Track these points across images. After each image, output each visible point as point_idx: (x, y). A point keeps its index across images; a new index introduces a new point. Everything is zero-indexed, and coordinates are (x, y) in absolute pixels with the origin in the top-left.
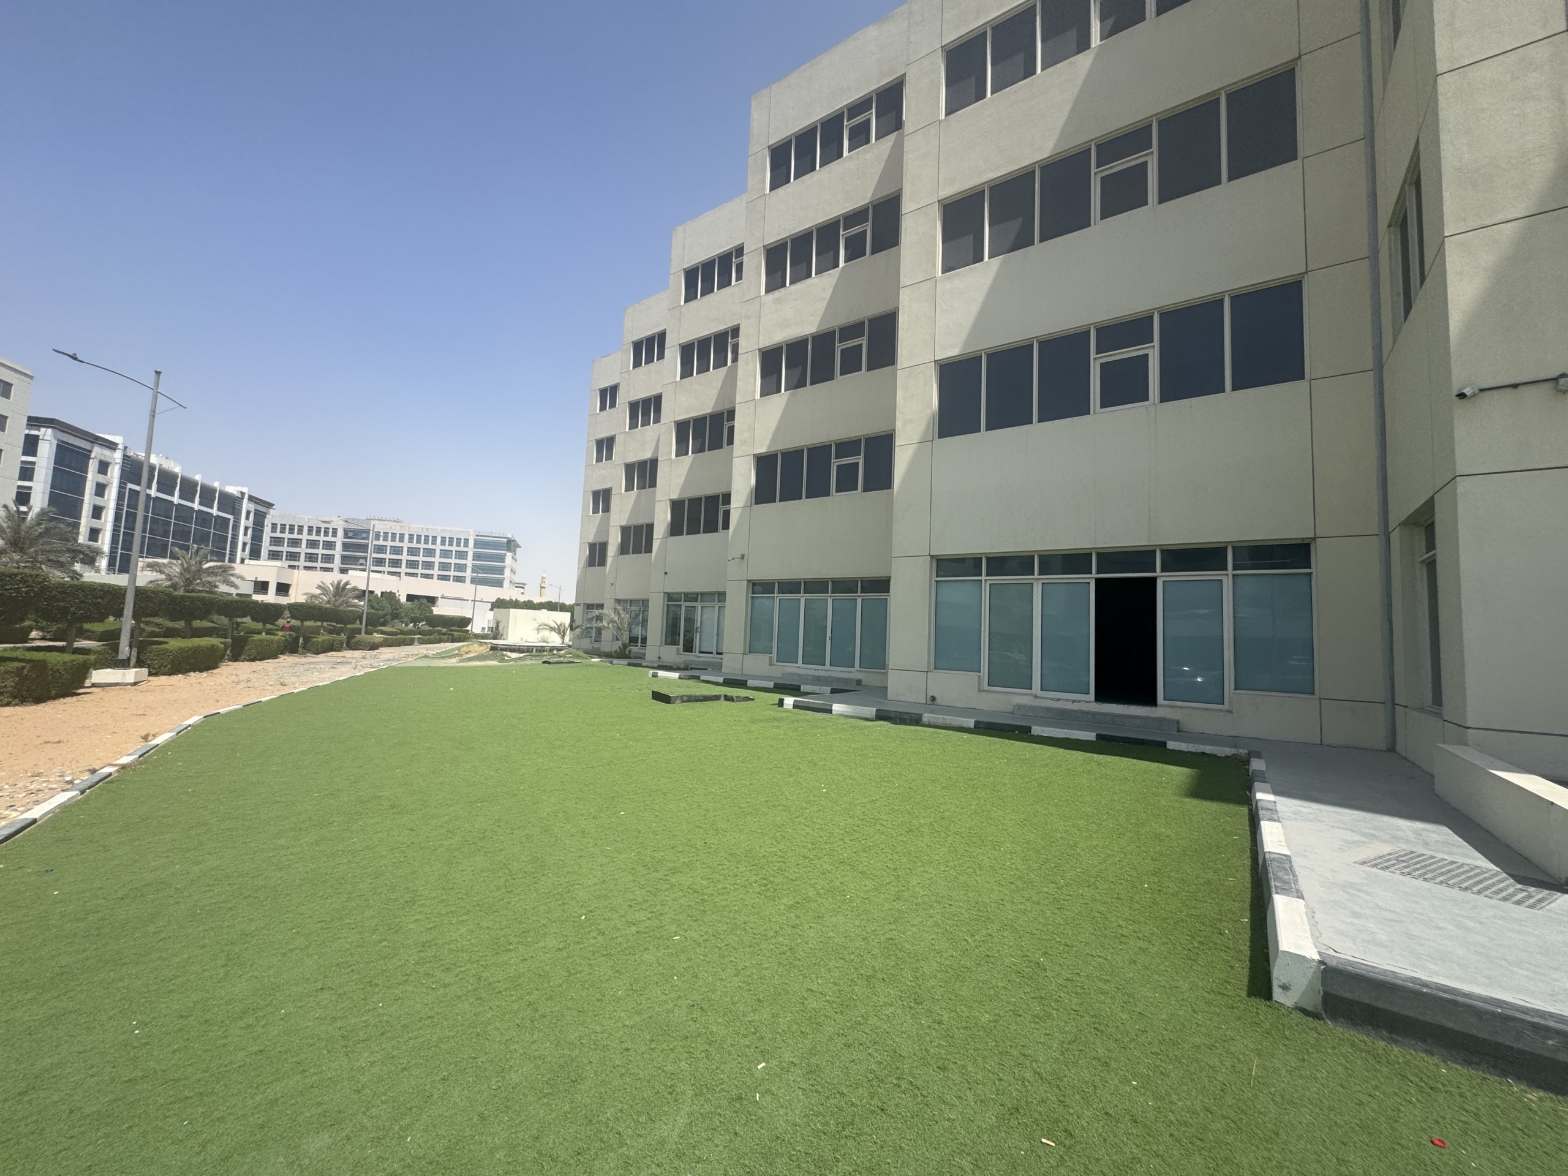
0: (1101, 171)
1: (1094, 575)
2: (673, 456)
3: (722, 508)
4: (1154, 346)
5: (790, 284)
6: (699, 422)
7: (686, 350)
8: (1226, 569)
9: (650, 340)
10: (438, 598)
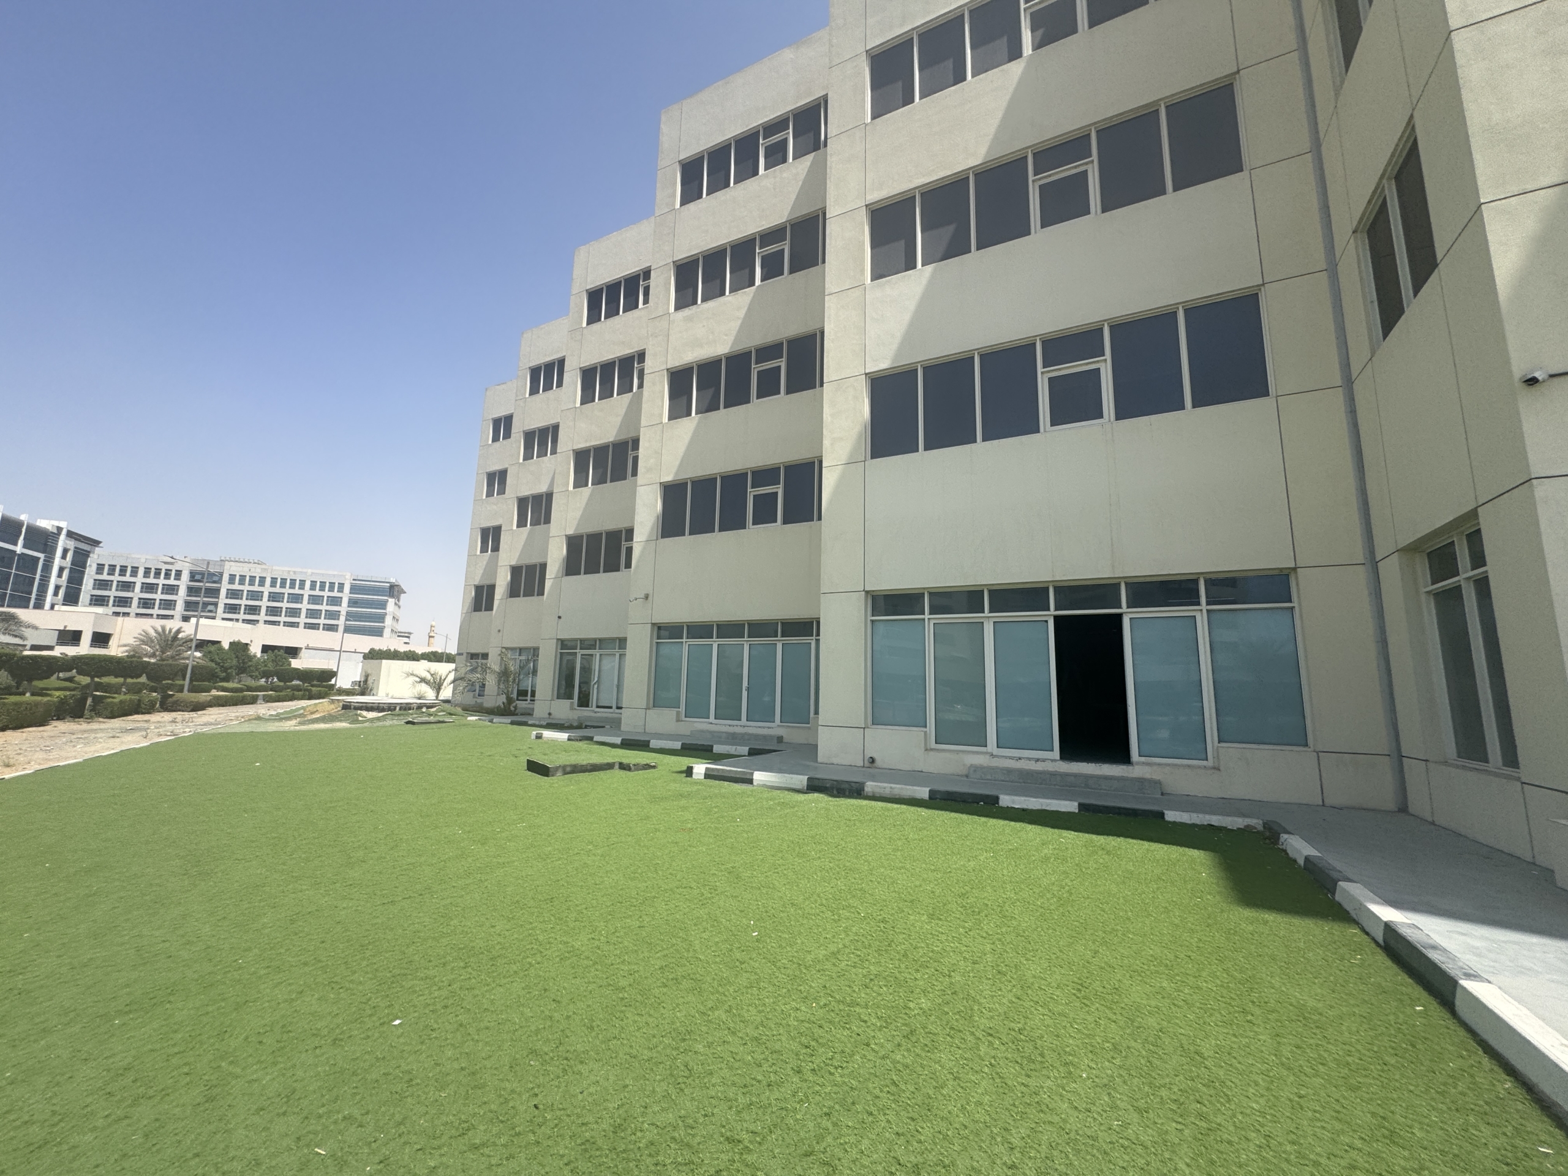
0: (1040, 179)
1: (1053, 611)
2: (571, 487)
3: (625, 545)
4: (1106, 360)
5: (702, 302)
6: (600, 451)
7: (588, 375)
8: (1198, 604)
9: (549, 367)
10: (301, 648)
